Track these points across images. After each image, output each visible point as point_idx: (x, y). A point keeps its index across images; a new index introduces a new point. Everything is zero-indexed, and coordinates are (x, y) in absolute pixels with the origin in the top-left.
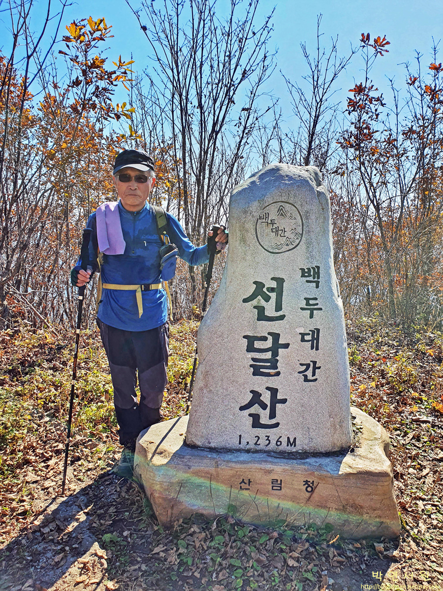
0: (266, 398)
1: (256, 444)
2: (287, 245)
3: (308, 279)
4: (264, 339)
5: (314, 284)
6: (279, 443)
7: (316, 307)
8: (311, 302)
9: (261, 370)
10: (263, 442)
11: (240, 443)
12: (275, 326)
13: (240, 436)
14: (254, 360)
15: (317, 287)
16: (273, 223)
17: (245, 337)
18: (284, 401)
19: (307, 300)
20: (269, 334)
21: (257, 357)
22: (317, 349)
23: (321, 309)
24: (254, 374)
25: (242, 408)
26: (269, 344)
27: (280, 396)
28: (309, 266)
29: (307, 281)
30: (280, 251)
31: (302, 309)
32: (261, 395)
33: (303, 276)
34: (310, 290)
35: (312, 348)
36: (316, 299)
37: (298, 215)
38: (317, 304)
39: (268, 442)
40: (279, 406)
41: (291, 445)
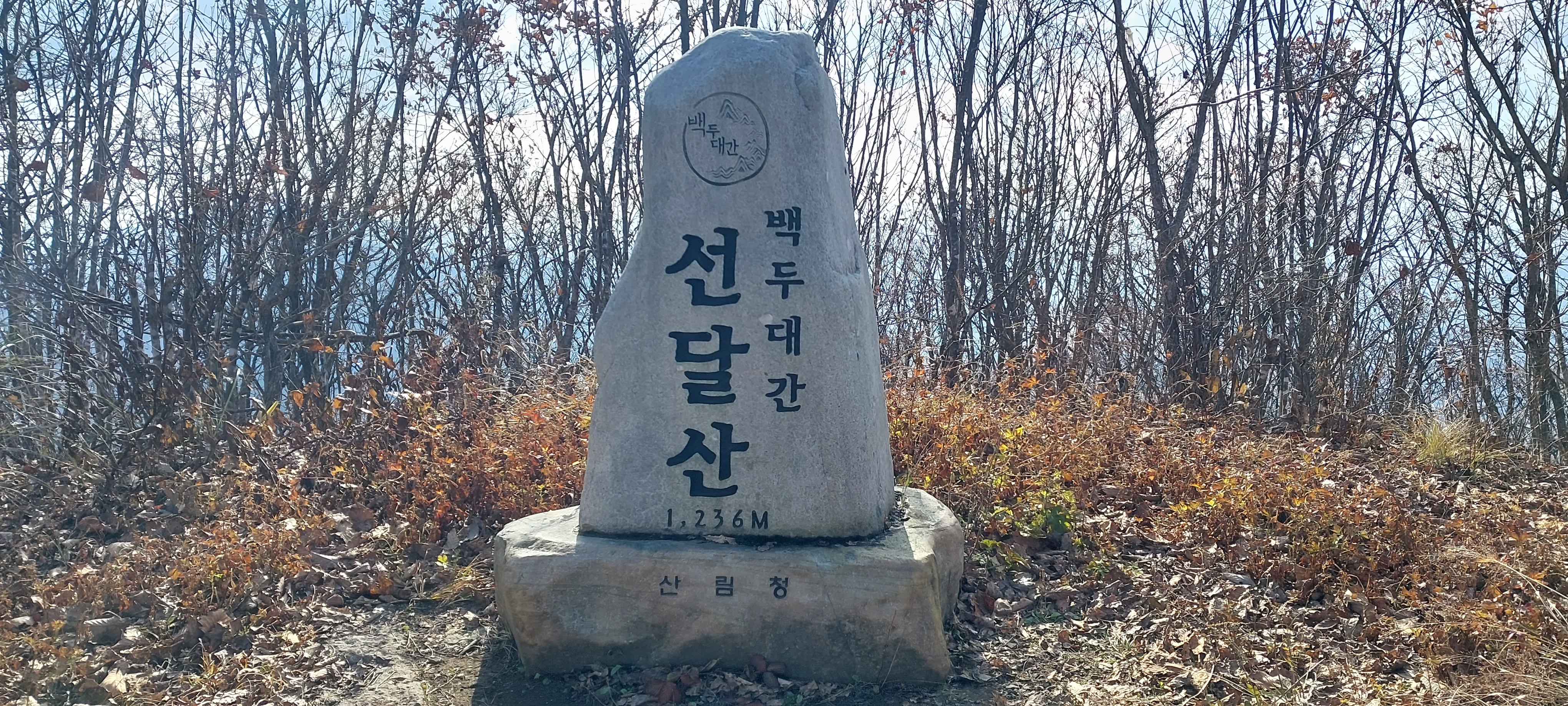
0: (712, 441)
1: (698, 524)
2: (741, 170)
3: (779, 230)
4: (705, 337)
5: (790, 240)
6: (738, 523)
7: (792, 278)
8: (784, 270)
9: (702, 393)
10: (710, 521)
11: (670, 523)
12: (724, 316)
13: (670, 511)
14: (688, 374)
15: (796, 243)
16: (713, 130)
17: (672, 335)
18: (744, 447)
19: (777, 266)
20: (714, 328)
21: (694, 370)
22: (797, 353)
23: (801, 282)
24: (691, 400)
25: (672, 462)
26: (713, 345)
27: (737, 438)
28: (782, 207)
29: (779, 234)
30: (728, 181)
31: (768, 282)
32: (703, 437)
33: (771, 224)
34: (783, 250)
35: (789, 351)
36: (792, 264)
37: (759, 116)
38: (794, 274)
39: (718, 521)
40: (735, 455)
41: (760, 525)
